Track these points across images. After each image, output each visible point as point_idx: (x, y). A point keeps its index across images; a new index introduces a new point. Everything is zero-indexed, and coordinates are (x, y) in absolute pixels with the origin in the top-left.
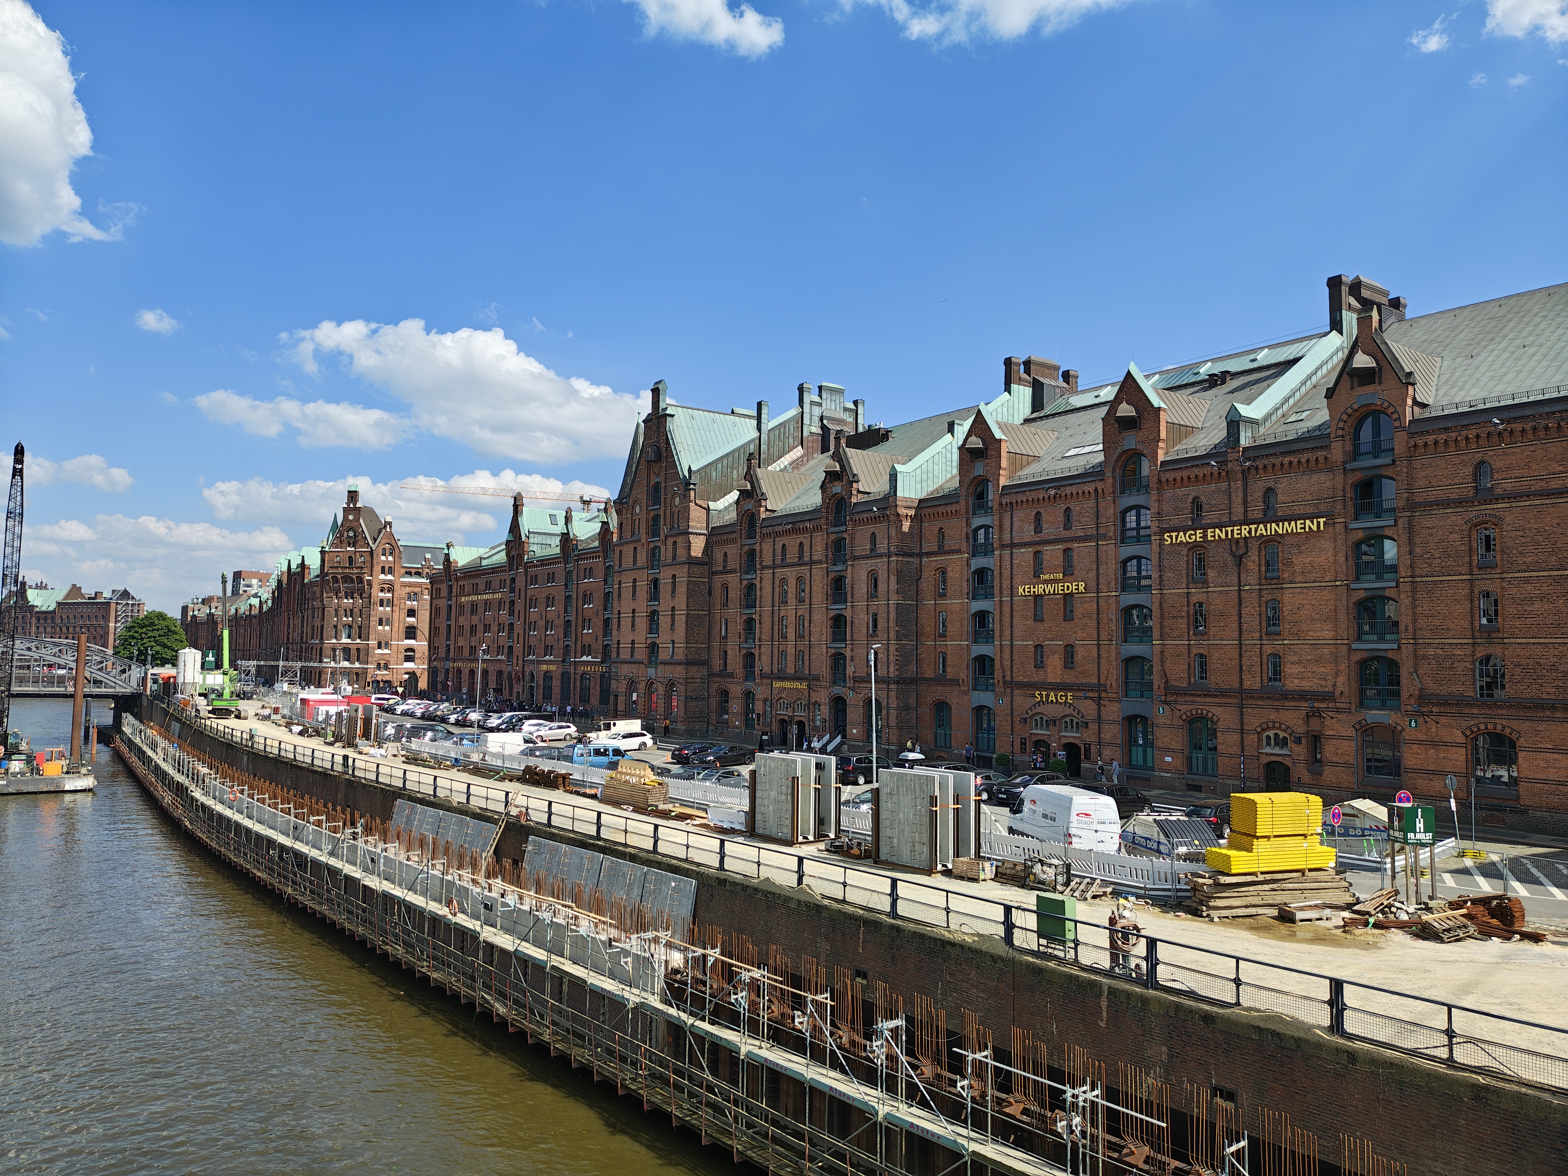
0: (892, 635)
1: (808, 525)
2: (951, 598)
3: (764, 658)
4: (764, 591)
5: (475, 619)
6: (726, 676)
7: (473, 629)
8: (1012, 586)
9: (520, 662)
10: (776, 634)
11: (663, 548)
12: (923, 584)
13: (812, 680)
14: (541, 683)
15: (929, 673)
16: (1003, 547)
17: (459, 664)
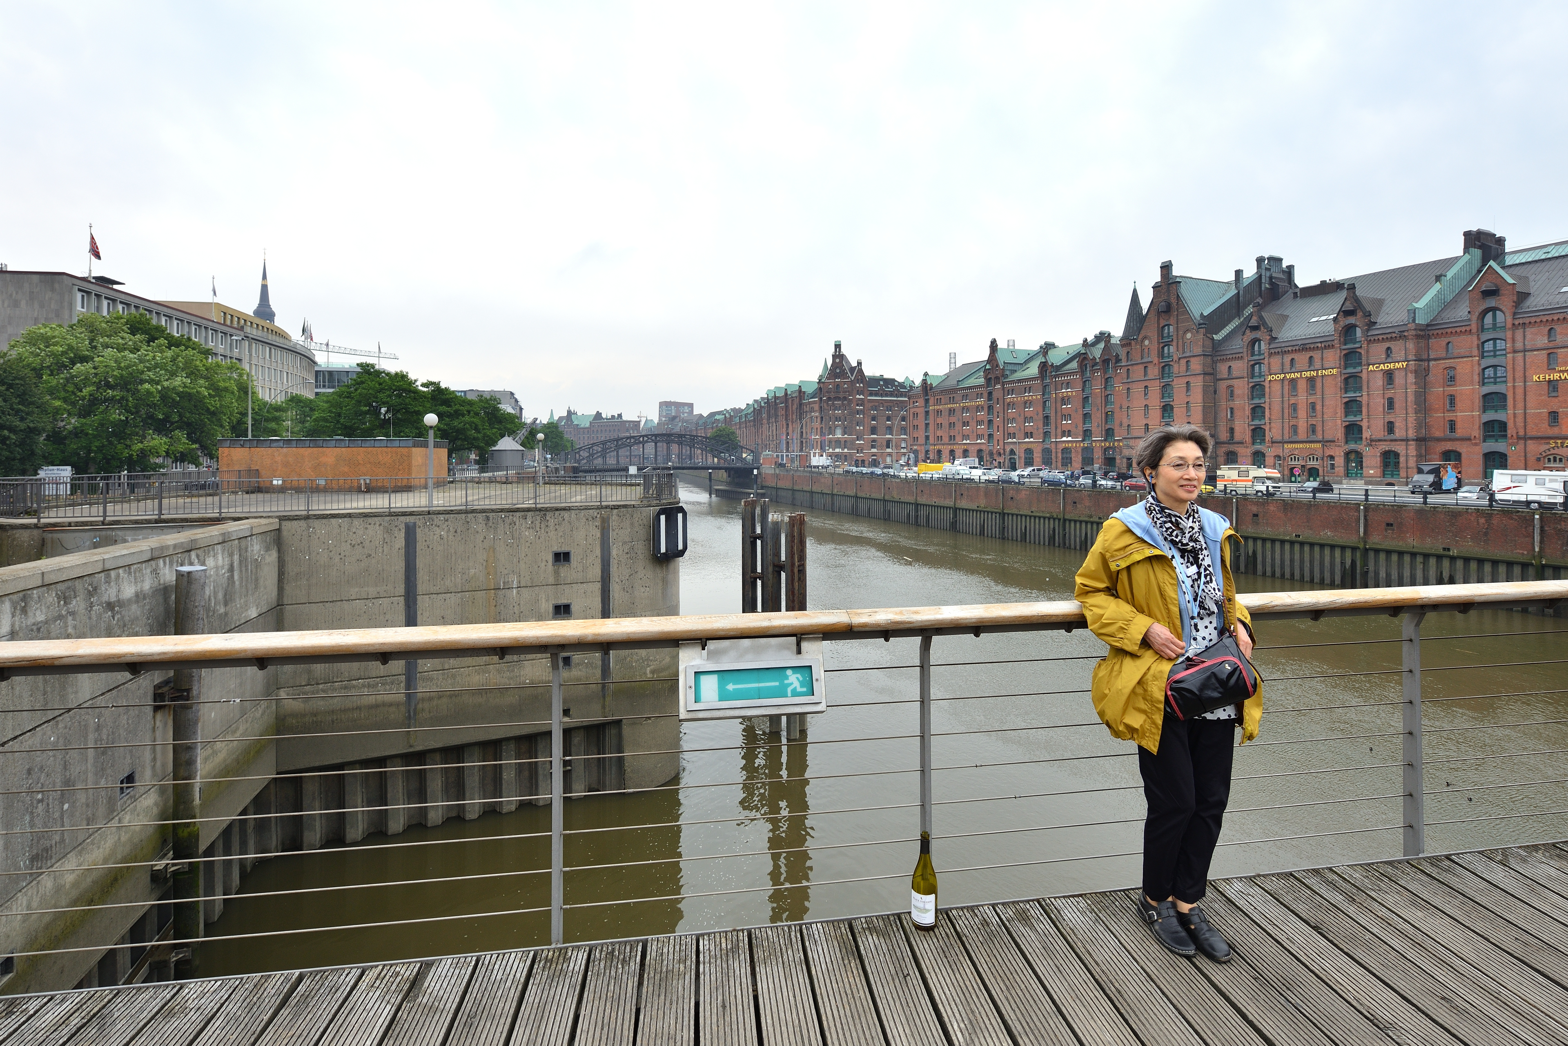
0: (1410, 410)
1: (1319, 345)
2: (1460, 386)
3: (1274, 430)
4: (1273, 389)
5: (953, 419)
6: (1234, 443)
7: (952, 425)
8: (1525, 377)
9: (1001, 443)
10: (1286, 415)
11: (1176, 366)
12: (1431, 378)
13: (1325, 442)
14: (1023, 455)
15: (1438, 434)
16: (1515, 352)
17: (940, 447)
